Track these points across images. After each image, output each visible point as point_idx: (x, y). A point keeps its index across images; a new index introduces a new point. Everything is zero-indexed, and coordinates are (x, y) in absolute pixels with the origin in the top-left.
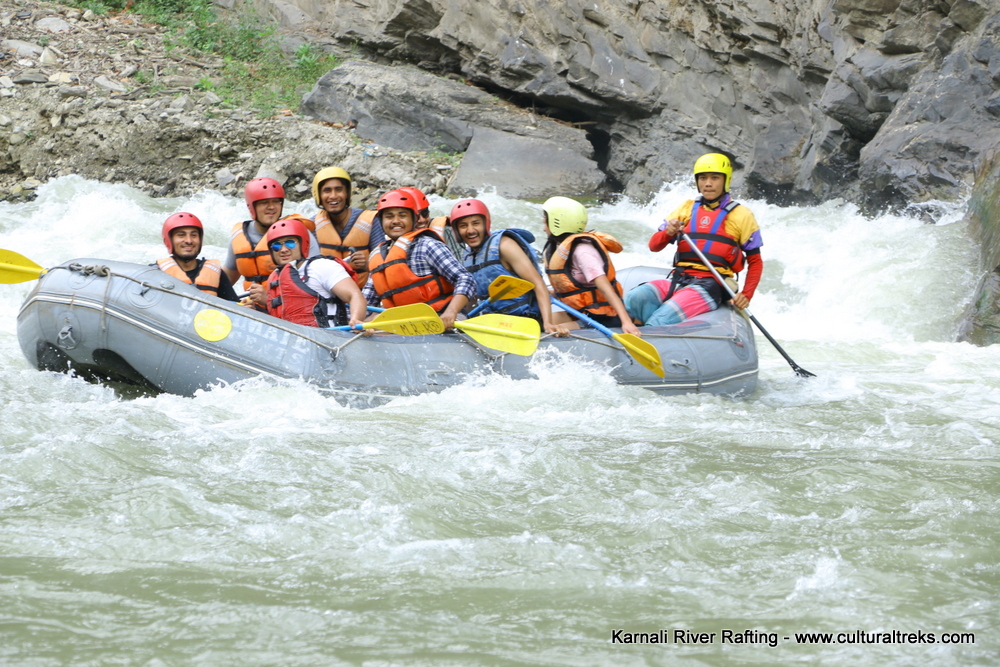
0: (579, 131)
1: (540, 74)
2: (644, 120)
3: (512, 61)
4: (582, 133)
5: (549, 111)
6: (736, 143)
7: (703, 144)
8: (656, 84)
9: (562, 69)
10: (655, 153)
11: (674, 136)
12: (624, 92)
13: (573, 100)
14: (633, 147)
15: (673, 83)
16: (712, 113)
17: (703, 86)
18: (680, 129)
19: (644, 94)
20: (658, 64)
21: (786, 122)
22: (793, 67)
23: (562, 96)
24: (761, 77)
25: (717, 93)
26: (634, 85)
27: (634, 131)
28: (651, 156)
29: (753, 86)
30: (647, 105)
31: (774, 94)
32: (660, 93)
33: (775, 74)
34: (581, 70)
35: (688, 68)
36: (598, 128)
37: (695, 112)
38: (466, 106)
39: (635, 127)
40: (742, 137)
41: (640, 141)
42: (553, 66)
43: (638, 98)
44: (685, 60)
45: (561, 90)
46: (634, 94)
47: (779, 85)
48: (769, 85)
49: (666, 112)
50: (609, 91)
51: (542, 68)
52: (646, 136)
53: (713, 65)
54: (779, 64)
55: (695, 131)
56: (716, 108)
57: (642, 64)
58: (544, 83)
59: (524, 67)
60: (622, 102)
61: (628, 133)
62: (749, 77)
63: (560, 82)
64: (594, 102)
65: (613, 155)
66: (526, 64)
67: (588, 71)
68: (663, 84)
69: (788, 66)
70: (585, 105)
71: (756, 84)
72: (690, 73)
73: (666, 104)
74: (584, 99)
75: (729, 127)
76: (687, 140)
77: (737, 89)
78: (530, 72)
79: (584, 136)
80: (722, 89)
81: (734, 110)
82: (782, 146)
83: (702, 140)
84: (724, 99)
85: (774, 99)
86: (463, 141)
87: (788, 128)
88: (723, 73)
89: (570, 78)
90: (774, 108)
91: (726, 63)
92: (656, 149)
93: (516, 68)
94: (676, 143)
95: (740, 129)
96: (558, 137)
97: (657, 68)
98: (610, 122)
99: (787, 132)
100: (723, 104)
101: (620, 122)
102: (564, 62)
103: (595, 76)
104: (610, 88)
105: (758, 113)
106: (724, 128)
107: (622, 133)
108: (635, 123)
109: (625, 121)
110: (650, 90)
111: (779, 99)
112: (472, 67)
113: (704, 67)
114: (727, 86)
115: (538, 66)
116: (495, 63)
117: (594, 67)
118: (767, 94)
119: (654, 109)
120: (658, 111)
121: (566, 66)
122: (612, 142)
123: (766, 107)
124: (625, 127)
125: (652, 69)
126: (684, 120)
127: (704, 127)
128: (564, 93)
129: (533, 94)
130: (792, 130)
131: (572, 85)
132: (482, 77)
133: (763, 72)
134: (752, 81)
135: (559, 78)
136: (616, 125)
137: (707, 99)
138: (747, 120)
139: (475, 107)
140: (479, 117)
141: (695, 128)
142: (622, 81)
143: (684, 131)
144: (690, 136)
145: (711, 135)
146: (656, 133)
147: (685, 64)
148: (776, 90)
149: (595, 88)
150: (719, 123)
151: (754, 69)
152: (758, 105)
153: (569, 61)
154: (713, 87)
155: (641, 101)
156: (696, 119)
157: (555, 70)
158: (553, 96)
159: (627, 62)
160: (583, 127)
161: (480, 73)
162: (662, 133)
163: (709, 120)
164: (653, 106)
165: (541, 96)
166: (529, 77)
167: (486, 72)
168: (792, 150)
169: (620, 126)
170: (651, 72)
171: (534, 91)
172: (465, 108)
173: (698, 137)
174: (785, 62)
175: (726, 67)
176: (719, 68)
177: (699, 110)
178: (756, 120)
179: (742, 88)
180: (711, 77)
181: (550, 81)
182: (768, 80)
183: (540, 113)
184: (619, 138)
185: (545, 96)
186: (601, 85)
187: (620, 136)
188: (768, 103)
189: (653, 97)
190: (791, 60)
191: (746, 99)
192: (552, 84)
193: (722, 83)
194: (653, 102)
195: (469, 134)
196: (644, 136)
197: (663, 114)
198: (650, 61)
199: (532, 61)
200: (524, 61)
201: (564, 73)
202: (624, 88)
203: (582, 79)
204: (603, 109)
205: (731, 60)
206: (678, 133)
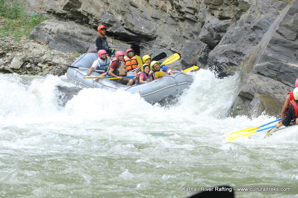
0: (128, 45)
1: (115, 25)
2: (150, 41)
3: (105, 20)
4: (129, 46)
5: (119, 38)
6: (181, 50)
7: (170, 50)
8: (154, 29)
9: (122, 23)
10: (154, 53)
11: (160, 47)
12: (143, 32)
13: (126, 34)
14: (147, 51)
15: (160, 28)
16: (173, 39)
17: (170, 29)
18: (162, 44)
19: (150, 32)
20: (155, 21)
21: (195, 43)
22: (199, 23)
23: (122, 33)
24: (189, 26)
25: (175, 31)
26: (147, 29)
27: (147, 45)
28: (152, 54)
29: (186, 29)
30: (151, 36)
31: (193, 32)
32: (156, 32)
33: (193, 25)
34: (129, 23)
35: (165, 23)
36: (136, 44)
37: (167, 39)
38: (88, 36)
39: (148, 44)
40: (183, 47)
41: (149, 48)
42: (120, 22)
43: (148, 33)
44: (164, 20)
45: (122, 30)
46: (147, 32)
47: (195, 29)
48: (191, 29)
49: (158, 39)
50: (138, 31)
51: (116, 23)
52: (151, 47)
53: (173, 22)
54: (195, 22)
55: (167, 45)
56: (174, 37)
57: (150, 21)
58: (116, 28)
59: (109, 22)
60: (142, 35)
61: (146, 46)
62: (185, 26)
63: (122, 28)
64: (134, 35)
65: (141, 54)
66: (110, 21)
67: (131, 24)
68: (157, 28)
69: (198, 22)
70: (130, 36)
71: (187, 29)
72: (166, 25)
73: (157, 36)
74: (130, 34)
75: (178, 44)
76: (164, 48)
77: (181, 31)
78: (112, 24)
79: (130, 47)
80: (176, 30)
81: (180, 38)
82: (193, 51)
83: (169, 48)
84: (176, 34)
85: (193, 34)
86: (86, 49)
87: (196, 44)
88: (177, 25)
89: (125, 26)
90: (194, 37)
91: (178, 21)
92: (154, 52)
93: (106, 22)
94: (160, 49)
95: (182, 44)
96: (120, 47)
97: (155, 23)
98: (140, 42)
99: (195, 46)
100: (176, 36)
101: (143, 42)
102: (123, 20)
103: (133, 26)
104: (138, 30)
105: (188, 39)
106: (176, 44)
107: (143, 46)
108: (148, 42)
109: (144, 42)
110: (152, 31)
111: (195, 34)
112: (92, 22)
113: (170, 23)
114: (178, 29)
115: (114, 22)
116: (100, 21)
117: (133, 23)
118: (191, 32)
119: (154, 37)
120: (155, 38)
121: (124, 22)
122: (140, 49)
123: (191, 37)
124: (144, 44)
125: (153, 23)
126: (164, 41)
127: (170, 44)
128: (123, 32)
129: (113, 32)
130: (197, 45)
131: (126, 29)
132: (96, 26)
133: (190, 24)
134: (186, 28)
135: (121, 26)
136: (141, 43)
137: (171, 34)
138: (184, 41)
139: (91, 37)
140: (92, 40)
141: (167, 44)
142: (143, 27)
143: (163, 45)
144: (165, 47)
145: (172, 47)
146: (154, 46)
147: (164, 21)
148: (194, 31)
149: (133, 30)
150: (175, 43)
151: (187, 24)
152: (188, 36)
153: (125, 20)
154: (173, 30)
155: (149, 34)
156: (167, 41)
157: (120, 23)
158: (119, 33)
159: (145, 20)
160: (130, 44)
161: (95, 24)
162: (156, 46)
163: (172, 42)
164: (153, 36)
165: (115, 32)
166: (111, 26)
167: (97, 24)
168: (197, 52)
169: (143, 44)
170: (153, 24)
171: (113, 31)
172: (87, 37)
173: (168, 47)
174: (196, 21)
175: (177, 22)
176: (175, 23)
177: (169, 38)
178: (187, 41)
179: (182, 30)
180: (173, 26)
181: (118, 27)
182: (191, 27)
183: (116, 39)
184: (142, 48)
185: (116, 32)
186: (135, 29)
187: (143, 47)
188: (191, 35)
189: (153, 33)
190: (198, 20)
191: (184, 34)
192: (119, 28)
193: (176, 28)
194: (153, 35)
195: (88, 47)
196: (150, 47)
197: (156, 39)
198: (153, 20)
199: (112, 20)
200: (109, 20)
201: (123, 25)
202: (143, 30)
203: (129, 27)
204: (137, 37)
205: (179, 20)
206: (161, 46)
